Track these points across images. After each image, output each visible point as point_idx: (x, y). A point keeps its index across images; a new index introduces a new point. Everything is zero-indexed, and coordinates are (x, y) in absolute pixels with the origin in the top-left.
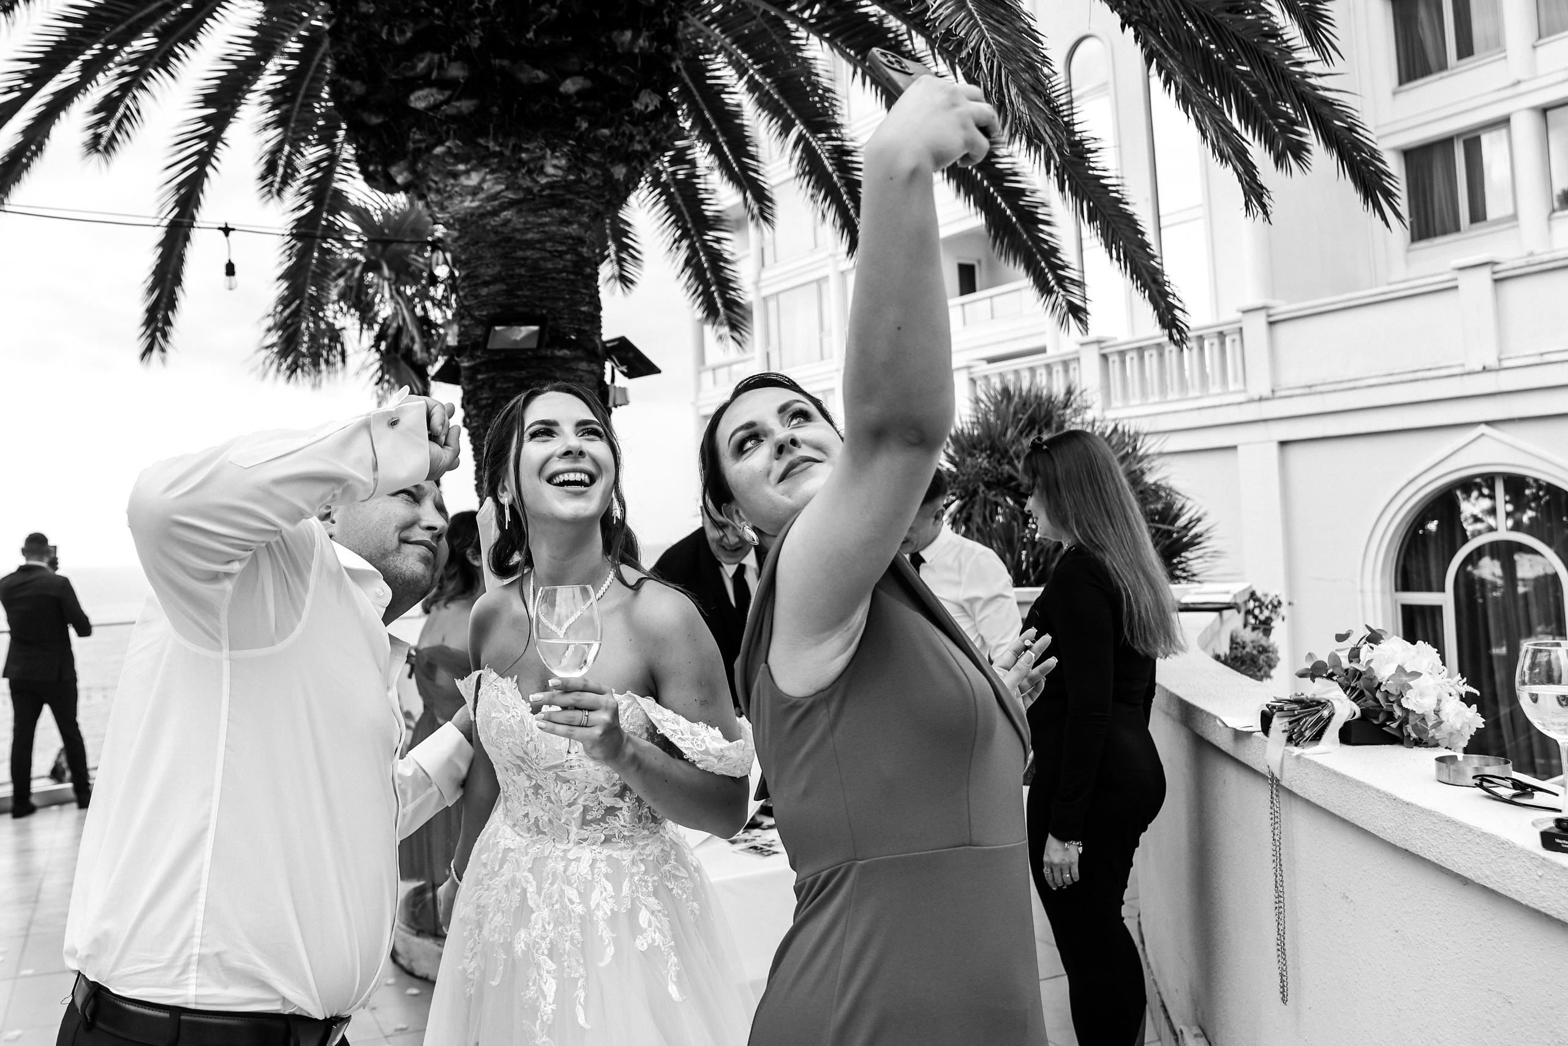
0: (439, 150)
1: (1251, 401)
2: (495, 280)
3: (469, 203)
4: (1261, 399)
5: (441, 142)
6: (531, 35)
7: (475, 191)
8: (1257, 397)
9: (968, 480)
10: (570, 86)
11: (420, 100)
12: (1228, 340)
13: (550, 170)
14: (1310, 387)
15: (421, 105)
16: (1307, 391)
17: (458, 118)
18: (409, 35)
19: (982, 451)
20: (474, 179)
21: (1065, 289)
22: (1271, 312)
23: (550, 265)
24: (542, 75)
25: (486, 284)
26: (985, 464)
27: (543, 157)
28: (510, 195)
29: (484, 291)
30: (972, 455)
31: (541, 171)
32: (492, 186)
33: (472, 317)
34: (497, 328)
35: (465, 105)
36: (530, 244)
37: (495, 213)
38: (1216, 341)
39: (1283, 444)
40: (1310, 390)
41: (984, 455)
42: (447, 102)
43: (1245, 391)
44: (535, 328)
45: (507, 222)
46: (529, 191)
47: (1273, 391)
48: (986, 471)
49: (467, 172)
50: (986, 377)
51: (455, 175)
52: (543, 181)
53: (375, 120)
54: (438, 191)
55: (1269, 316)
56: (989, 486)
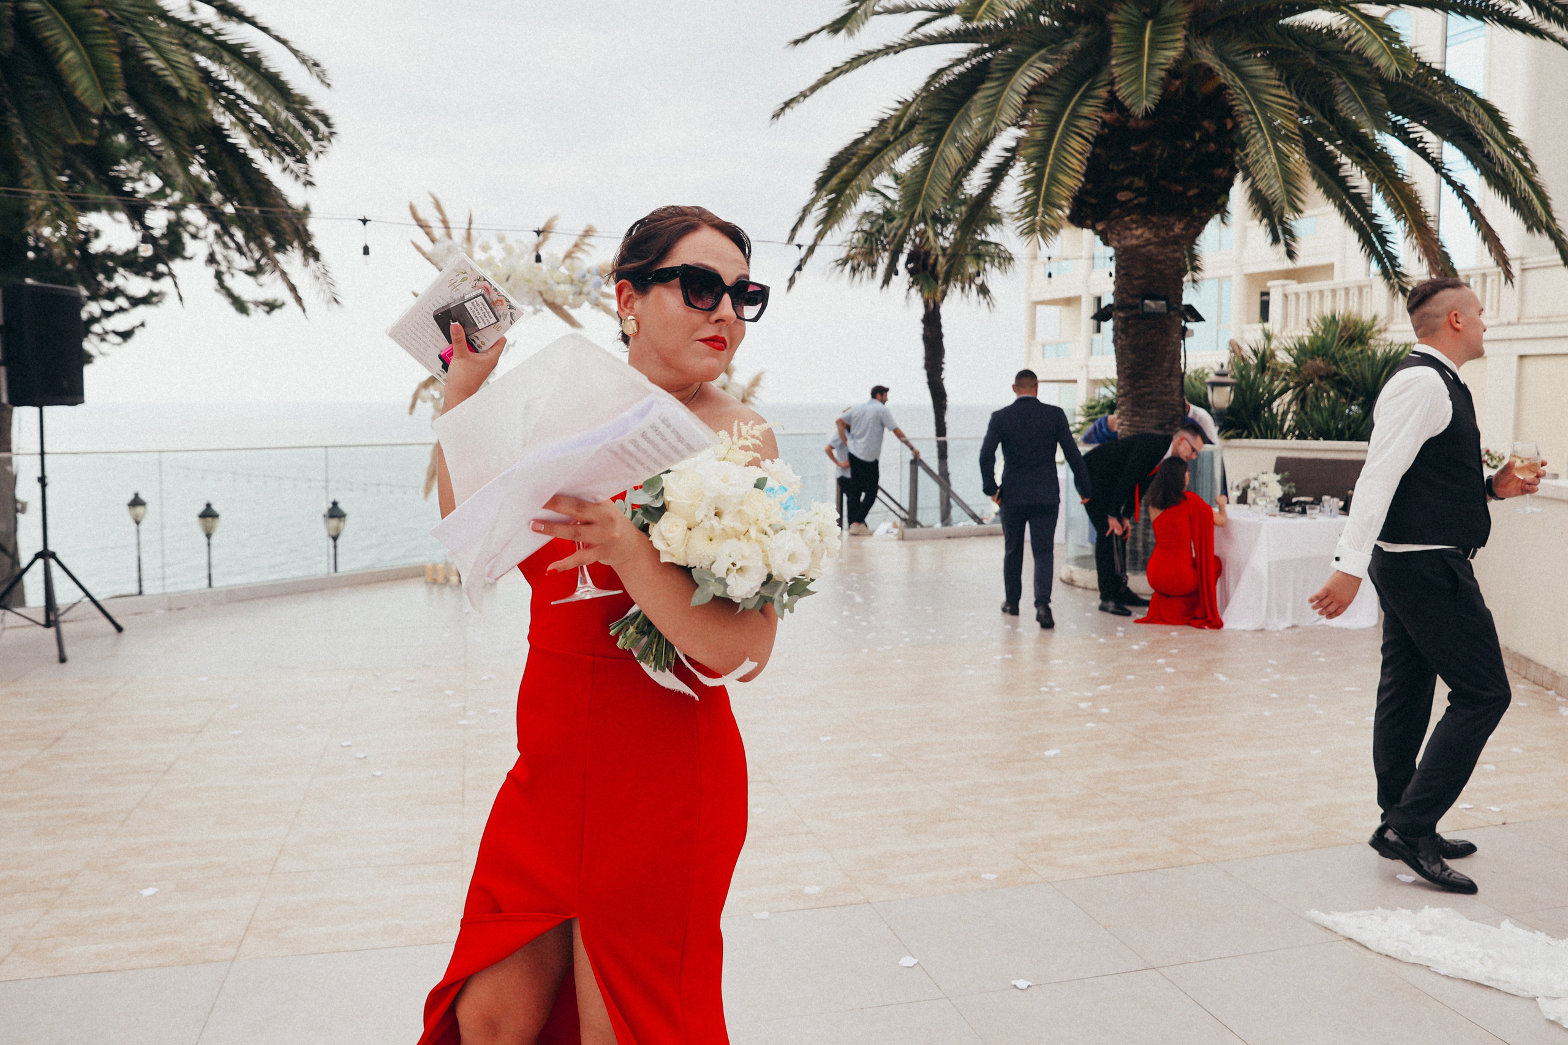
0: (1127, 219)
1: (1501, 325)
2: (1141, 277)
3: (1134, 242)
4: (1509, 324)
5: (1128, 215)
6: (1182, 173)
7: (1138, 237)
8: (1505, 321)
9: (1309, 375)
10: (1191, 193)
11: (1122, 196)
12: (1489, 280)
13: (1176, 230)
14: (1547, 317)
15: (1123, 199)
16: (1544, 320)
17: (1139, 205)
18: (1122, 167)
19: (1319, 356)
20: (1139, 232)
21: (1399, 278)
22: (1526, 261)
23: (1167, 271)
24: (1180, 188)
25: (1136, 279)
26: (1322, 365)
27: (1174, 224)
28: (1156, 240)
29: (1135, 282)
30: (1312, 358)
31: (1172, 230)
32: (1147, 235)
33: (1128, 293)
34: (1147, 302)
35: (1143, 200)
36: (1159, 262)
37: (1144, 246)
38: (1479, 280)
39: (1522, 357)
40: (1547, 320)
41: (1320, 358)
42: (1136, 198)
43: (1498, 317)
44: (1163, 302)
45: (1150, 251)
46: (1164, 238)
47: (1519, 319)
48: (1321, 369)
49: (1137, 228)
50: (1297, 295)
51: (1131, 229)
52: (1172, 234)
53: (1094, 201)
54: (1119, 234)
55: (1522, 264)
56: (1321, 378)
